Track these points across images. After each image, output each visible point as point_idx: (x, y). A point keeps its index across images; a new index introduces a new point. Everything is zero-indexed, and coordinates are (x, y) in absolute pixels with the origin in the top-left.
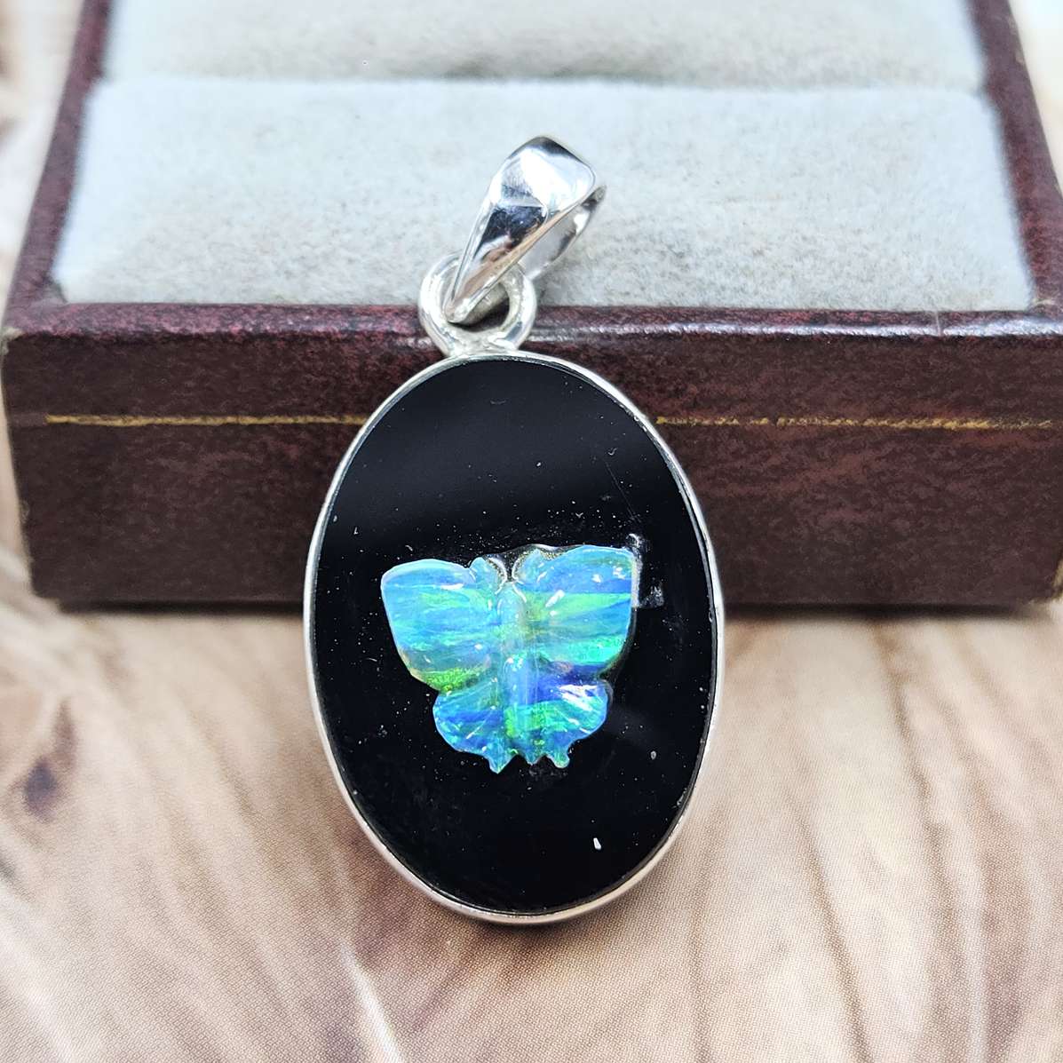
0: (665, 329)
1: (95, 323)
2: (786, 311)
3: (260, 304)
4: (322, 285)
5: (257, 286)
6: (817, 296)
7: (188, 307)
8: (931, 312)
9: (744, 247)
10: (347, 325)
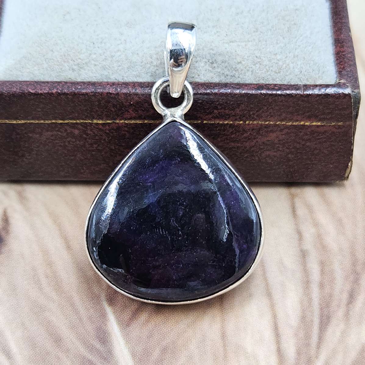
2: (249, 84)
3: (63, 81)
4: (86, 74)
5: (62, 75)
6: (260, 78)
7: (37, 83)
8: (300, 85)
9: (235, 60)
10: (93, 90)
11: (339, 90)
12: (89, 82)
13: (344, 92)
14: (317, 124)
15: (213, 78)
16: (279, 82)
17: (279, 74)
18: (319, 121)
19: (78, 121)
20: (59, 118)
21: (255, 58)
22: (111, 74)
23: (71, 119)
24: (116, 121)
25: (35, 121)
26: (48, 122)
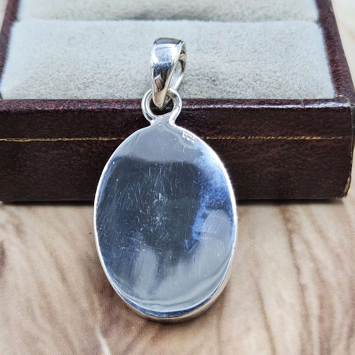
0: (209, 107)
1: (12, 107)
2: (250, 100)
3: (69, 99)
4: (91, 93)
5: (68, 93)
6: (261, 95)
7: (45, 101)
8: (300, 100)
9: (236, 78)
10: (99, 106)
11: (338, 104)
12: (95, 100)
13: (344, 106)
14: (318, 138)
15: (215, 94)
16: (279, 98)
17: (279, 90)
18: (319, 135)
19: (84, 139)
20: (65, 136)
21: (256, 75)
22: (116, 92)
23: (77, 137)
24: (121, 138)
25: (42, 139)
26: (54, 139)
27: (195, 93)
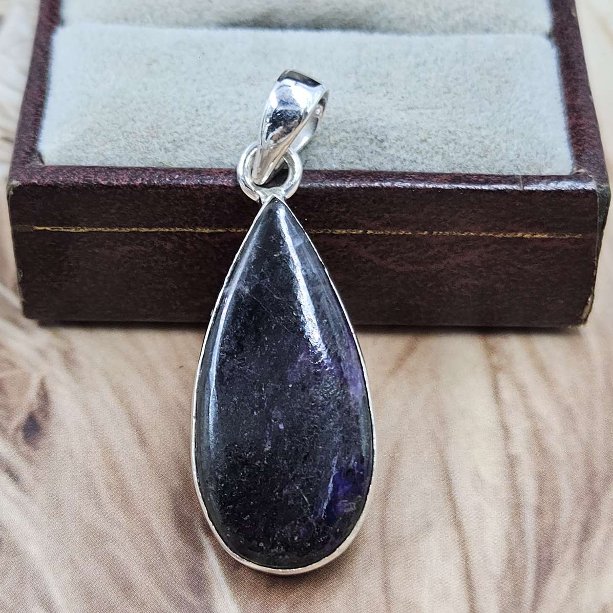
1: (61, 179)
3: (151, 167)
4: (185, 156)
5: (149, 157)
6: (456, 166)
7: (111, 169)
8: (518, 176)
9: (416, 137)
10: (198, 181)
11: (577, 184)
12: (192, 169)
13: (586, 189)
14: (543, 237)
15: (383, 164)
16: (484, 171)
17: (485, 159)
18: (545, 232)
19: (172, 230)
20: (144, 224)
21: (448, 134)
22: (225, 156)
23: (161, 226)
24: (231, 230)
25: (106, 229)
26: (126, 230)
27: (350, 161)
